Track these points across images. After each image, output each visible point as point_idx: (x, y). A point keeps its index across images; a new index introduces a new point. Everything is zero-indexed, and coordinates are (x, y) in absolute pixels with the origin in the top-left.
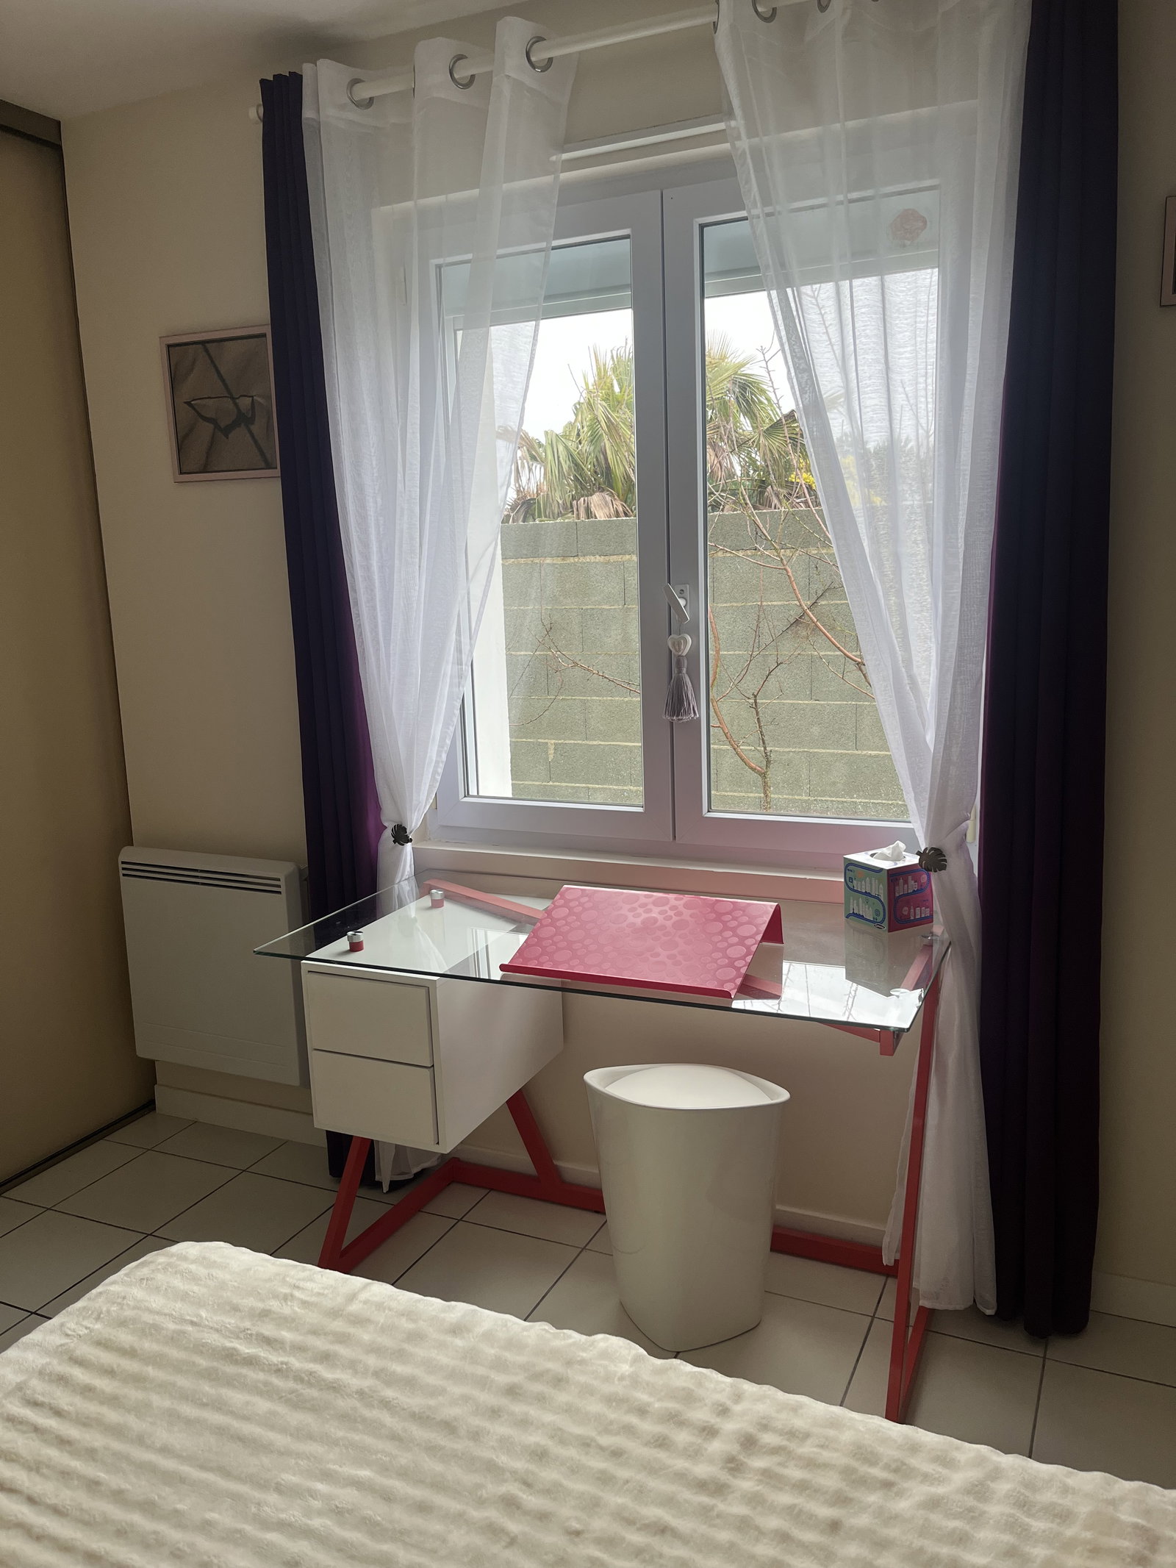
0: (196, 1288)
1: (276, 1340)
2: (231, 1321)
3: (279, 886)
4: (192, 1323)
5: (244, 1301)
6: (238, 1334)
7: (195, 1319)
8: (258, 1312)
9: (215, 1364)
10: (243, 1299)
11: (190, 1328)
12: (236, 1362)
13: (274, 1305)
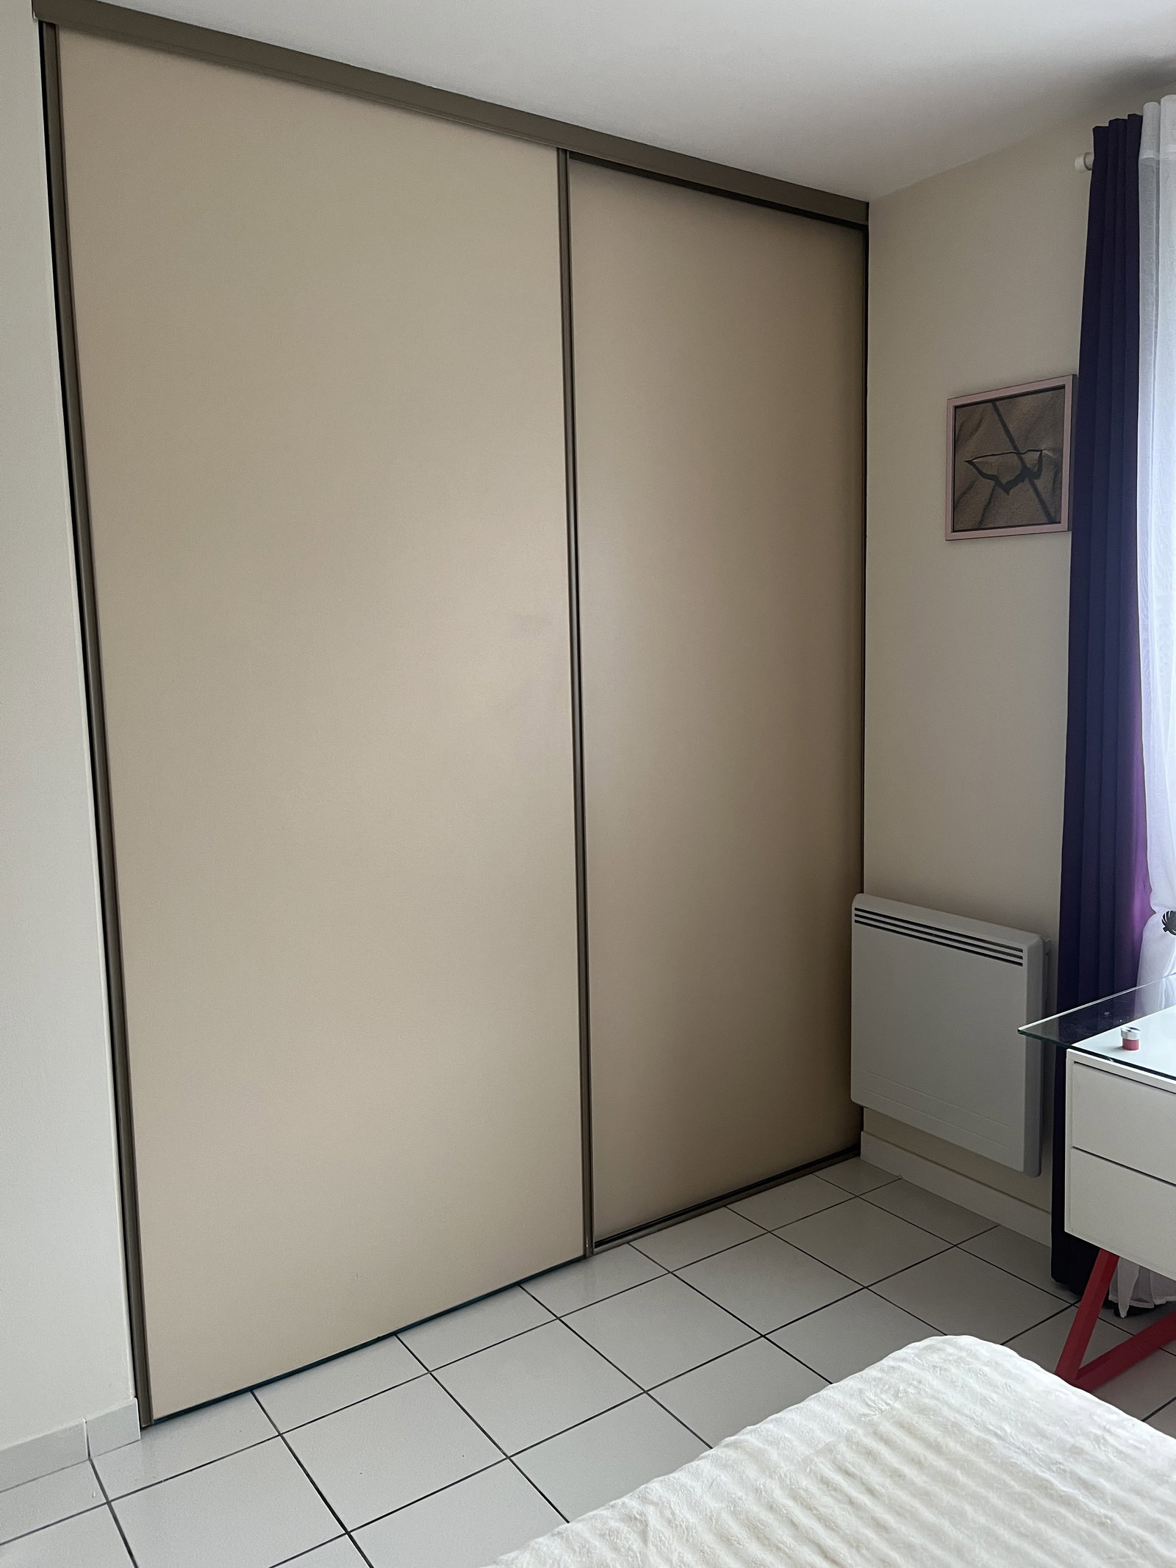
0: (995, 1396)
1: (1094, 1487)
2: (1040, 1448)
3: (1021, 958)
4: (996, 1435)
5: (1050, 1428)
6: (1050, 1464)
7: (999, 1432)
8: (1068, 1446)
9: (1028, 1491)
10: (1048, 1425)
11: (994, 1440)
12: (1051, 1497)
13: (1087, 1445)
